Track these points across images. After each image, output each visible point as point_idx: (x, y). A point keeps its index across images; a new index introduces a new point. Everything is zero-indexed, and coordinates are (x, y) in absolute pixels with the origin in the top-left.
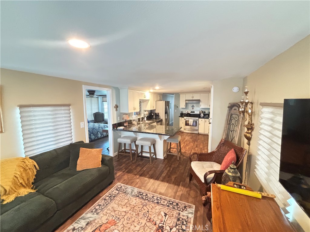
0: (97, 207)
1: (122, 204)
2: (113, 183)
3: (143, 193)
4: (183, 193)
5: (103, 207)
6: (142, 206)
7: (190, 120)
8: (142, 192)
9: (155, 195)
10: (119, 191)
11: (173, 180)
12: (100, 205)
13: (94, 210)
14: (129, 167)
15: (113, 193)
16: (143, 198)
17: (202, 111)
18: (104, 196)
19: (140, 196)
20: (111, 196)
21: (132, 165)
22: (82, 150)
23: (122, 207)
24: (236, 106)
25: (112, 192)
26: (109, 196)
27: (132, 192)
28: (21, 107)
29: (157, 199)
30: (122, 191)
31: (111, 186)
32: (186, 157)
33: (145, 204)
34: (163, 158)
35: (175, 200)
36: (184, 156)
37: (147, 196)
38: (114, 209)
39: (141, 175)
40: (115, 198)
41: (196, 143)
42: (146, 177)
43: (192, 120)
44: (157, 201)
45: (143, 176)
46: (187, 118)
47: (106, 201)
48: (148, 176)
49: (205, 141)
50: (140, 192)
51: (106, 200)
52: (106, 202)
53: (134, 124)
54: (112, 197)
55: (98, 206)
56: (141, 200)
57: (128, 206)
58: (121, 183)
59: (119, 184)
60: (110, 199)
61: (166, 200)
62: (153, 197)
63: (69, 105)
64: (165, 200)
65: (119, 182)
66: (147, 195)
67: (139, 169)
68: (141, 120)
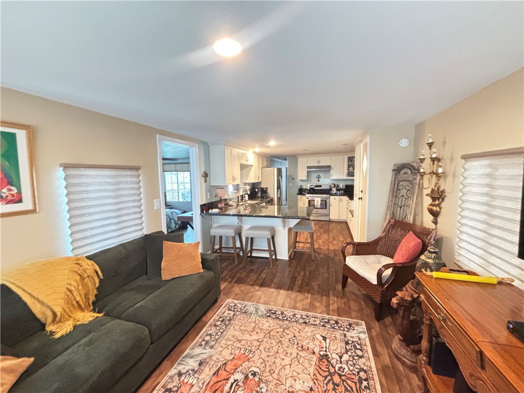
0: (207, 338)
1: (248, 329)
2: (219, 300)
3: (276, 311)
4: (339, 306)
5: (217, 337)
6: (282, 330)
7: (316, 199)
8: (274, 309)
9: (296, 313)
10: (234, 311)
11: (317, 290)
12: (210, 335)
13: (203, 343)
14: (236, 274)
15: (225, 314)
16: (278, 318)
17: (333, 184)
18: (211, 321)
19: (272, 316)
20: (223, 320)
21: (240, 271)
22: (166, 244)
23: (250, 335)
24: (406, 168)
25: (223, 314)
26: (221, 319)
27: (257, 311)
28: (66, 167)
29: (301, 318)
30: (239, 310)
31: (217, 305)
32: (324, 255)
33: (285, 326)
34: (288, 259)
35: (331, 316)
36: (319, 254)
37: (284, 316)
38: (236, 338)
39: (261, 286)
40: (232, 322)
41: (331, 235)
42: (271, 288)
43: (319, 199)
44: (303, 321)
45: (265, 286)
46: (311, 195)
47: (218, 328)
48: (273, 285)
49: (344, 231)
50: (270, 310)
51: (218, 326)
52: (219, 330)
53: (232, 206)
54: (226, 322)
55: (207, 335)
56: (276, 322)
57: (259, 331)
58: (233, 299)
59: (229, 300)
60: (225, 324)
61: (317, 318)
62: (294, 315)
63: (137, 169)
64: (315, 318)
65: (229, 298)
66: (282, 313)
67: (253, 276)
68: (241, 200)
